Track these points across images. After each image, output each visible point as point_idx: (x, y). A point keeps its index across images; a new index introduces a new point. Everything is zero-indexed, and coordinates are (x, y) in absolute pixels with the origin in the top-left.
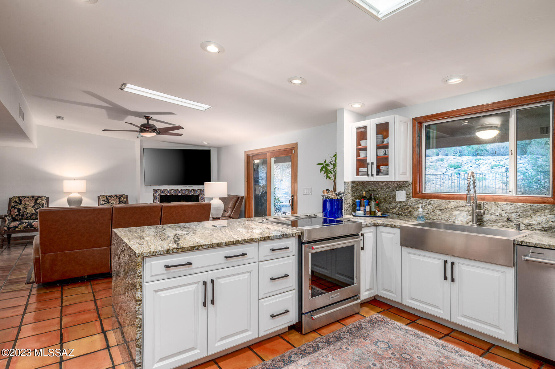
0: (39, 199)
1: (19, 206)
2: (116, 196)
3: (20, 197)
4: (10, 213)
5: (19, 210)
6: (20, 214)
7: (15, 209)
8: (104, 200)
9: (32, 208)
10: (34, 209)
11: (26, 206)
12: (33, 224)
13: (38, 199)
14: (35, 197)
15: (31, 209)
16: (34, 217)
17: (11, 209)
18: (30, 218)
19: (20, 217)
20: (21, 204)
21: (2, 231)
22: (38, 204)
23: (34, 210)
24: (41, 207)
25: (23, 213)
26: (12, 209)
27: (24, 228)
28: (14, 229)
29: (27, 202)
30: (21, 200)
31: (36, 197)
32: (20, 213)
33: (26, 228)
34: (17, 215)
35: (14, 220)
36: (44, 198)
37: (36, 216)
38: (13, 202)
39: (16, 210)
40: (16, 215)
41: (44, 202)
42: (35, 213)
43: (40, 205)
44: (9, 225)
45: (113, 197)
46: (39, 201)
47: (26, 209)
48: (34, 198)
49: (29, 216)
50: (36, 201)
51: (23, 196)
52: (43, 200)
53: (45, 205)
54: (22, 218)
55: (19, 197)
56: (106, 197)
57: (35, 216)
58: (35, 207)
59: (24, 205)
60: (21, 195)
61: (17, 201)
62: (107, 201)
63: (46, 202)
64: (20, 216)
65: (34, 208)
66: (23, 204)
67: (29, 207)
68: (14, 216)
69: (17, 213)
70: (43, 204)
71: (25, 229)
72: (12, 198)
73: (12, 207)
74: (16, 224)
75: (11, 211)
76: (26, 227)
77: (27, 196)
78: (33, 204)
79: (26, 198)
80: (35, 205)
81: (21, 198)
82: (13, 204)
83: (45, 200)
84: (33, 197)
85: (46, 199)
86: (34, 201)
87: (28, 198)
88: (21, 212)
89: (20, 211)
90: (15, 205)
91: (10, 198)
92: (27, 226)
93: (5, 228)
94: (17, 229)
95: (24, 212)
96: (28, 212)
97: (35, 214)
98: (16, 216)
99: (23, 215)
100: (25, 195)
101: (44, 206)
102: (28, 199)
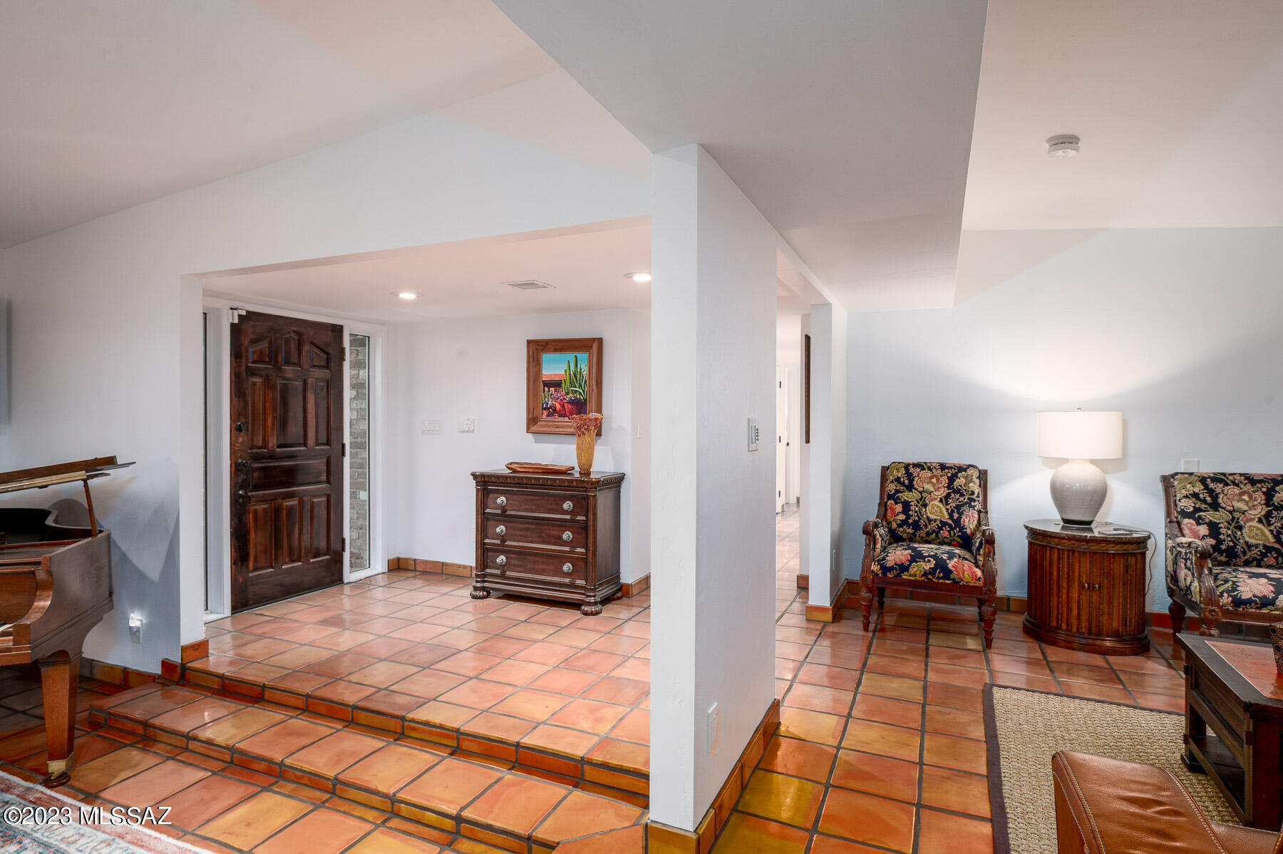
0: (959, 475)
1: (907, 496)
2: (1251, 480)
3: (909, 465)
4: (885, 515)
5: (906, 506)
6: (911, 521)
7: (896, 503)
8: (1195, 495)
9: (940, 505)
10: (947, 509)
11: (924, 495)
12: (950, 566)
13: (957, 477)
14: (948, 468)
15: (938, 507)
16: (946, 534)
17: (886, 503)
18: (937, 536)
19: (910, 531)
20: (910, 487)
21: (868, 575)
22: (957, 491)
23: (946, 513)
24: (966, 503)
25: (917, 518)
26: (889, 502)
27: (925, 574)
28: (899, 575)
29: (928, 483)
30: (910, 476)
31: (951, 468)
32: (909, 517)
33: (930, 577)
34: (904, 523)
35: (895, 538)
36: (976, 474)
37: (952, 533)
38: (892, 482)
39: (899, 508)
40: (899, 522)
41: (975, 487)
42: (950, 522)
43: (962, 495)
44: (884, 559)
45: (1237, 485)
46: (960, 481)
47: (925, 506)
48: (946, 471)
49: (934, 531)
50: (952, 480)
51: (916, 462)
52: (971, 481)
53: (978, 496)
54: (914, 534)
55: (907, 467)
56: (1203, 480)
57: (949, 532)
58: (950, 501)
59: (921, 493)
60: (911, 462)
61: (902, 479)
62: (1208, 499)
63: (980, 486)
64: (909, 525)
65: (947, 504)
66: (916, 490)
67: (932, 500)
68: (894, 526)
69: (902, 517)
70: (973, 493)
71: (927, 578)
72: (888, 468)
73: (890, 497)
74: (903, 559)
75: (886, 510)
76: (930, 573)
77: (925, 463)
78: (942, 492)
79: (923, 469)
80: (948, 496)
81: (911, 470)
82: (891, 487)
83: (977, 481)
84: (943, 467)
85: (979, 478)
86: (945, 480)
87: (930, 469)
88: (910, 513)
89: (910, 510)
90: (897, 491)
91: (883, 468)
92: (933, 571)
93: (875, 567)
94: (905, 576)
95: (920, 515)
96: (932, 517)
97: (950, 526)
98: (899, 526)
99: (916, 526)
100: (921, 460)
101: (974, 501)
102: (929, 474)
